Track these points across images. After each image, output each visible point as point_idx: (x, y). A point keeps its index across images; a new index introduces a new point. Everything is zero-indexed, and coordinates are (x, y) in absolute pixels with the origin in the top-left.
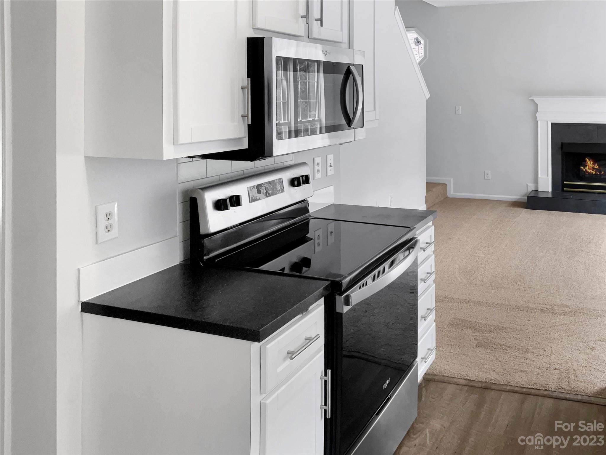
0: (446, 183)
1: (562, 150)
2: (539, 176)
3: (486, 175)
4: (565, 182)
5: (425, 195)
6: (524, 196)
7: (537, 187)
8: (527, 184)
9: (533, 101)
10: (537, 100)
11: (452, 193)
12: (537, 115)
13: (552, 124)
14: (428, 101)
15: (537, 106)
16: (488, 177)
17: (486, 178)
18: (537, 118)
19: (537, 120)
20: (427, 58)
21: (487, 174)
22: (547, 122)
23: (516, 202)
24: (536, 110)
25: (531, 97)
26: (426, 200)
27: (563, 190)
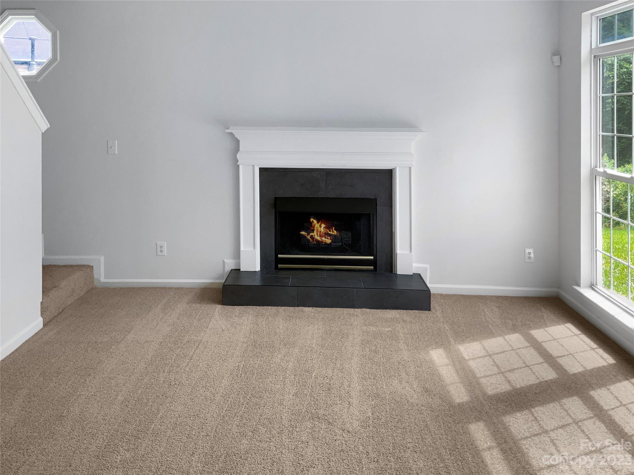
0: (91, 265)
1: (275, 208)
2: (242, 248)
3: (159, 249)
4: (279, 256)
5: (41, 300)
6: (219, 278)
7: (239, 264)
8: (223, 261)
9: (231, 134)
10: (238, 133)
11: (103, 280)
12: (239, 156)
13: (262, 170)
14: (45, 135)
15: (237, 142)
16: (161, 251)
17: (159, 253)
18: (237, 161)
19: (238, 164)
20: (58, 61)
21: (161, 247)
22: (253, 166)
23: (206, 288)
24: (237, 149)
25: (228, 128)
26: (42, 308)
27: (276, 267)
